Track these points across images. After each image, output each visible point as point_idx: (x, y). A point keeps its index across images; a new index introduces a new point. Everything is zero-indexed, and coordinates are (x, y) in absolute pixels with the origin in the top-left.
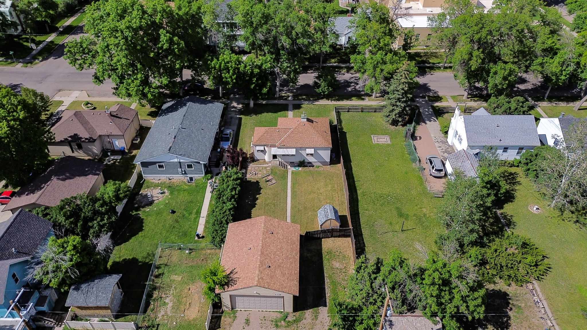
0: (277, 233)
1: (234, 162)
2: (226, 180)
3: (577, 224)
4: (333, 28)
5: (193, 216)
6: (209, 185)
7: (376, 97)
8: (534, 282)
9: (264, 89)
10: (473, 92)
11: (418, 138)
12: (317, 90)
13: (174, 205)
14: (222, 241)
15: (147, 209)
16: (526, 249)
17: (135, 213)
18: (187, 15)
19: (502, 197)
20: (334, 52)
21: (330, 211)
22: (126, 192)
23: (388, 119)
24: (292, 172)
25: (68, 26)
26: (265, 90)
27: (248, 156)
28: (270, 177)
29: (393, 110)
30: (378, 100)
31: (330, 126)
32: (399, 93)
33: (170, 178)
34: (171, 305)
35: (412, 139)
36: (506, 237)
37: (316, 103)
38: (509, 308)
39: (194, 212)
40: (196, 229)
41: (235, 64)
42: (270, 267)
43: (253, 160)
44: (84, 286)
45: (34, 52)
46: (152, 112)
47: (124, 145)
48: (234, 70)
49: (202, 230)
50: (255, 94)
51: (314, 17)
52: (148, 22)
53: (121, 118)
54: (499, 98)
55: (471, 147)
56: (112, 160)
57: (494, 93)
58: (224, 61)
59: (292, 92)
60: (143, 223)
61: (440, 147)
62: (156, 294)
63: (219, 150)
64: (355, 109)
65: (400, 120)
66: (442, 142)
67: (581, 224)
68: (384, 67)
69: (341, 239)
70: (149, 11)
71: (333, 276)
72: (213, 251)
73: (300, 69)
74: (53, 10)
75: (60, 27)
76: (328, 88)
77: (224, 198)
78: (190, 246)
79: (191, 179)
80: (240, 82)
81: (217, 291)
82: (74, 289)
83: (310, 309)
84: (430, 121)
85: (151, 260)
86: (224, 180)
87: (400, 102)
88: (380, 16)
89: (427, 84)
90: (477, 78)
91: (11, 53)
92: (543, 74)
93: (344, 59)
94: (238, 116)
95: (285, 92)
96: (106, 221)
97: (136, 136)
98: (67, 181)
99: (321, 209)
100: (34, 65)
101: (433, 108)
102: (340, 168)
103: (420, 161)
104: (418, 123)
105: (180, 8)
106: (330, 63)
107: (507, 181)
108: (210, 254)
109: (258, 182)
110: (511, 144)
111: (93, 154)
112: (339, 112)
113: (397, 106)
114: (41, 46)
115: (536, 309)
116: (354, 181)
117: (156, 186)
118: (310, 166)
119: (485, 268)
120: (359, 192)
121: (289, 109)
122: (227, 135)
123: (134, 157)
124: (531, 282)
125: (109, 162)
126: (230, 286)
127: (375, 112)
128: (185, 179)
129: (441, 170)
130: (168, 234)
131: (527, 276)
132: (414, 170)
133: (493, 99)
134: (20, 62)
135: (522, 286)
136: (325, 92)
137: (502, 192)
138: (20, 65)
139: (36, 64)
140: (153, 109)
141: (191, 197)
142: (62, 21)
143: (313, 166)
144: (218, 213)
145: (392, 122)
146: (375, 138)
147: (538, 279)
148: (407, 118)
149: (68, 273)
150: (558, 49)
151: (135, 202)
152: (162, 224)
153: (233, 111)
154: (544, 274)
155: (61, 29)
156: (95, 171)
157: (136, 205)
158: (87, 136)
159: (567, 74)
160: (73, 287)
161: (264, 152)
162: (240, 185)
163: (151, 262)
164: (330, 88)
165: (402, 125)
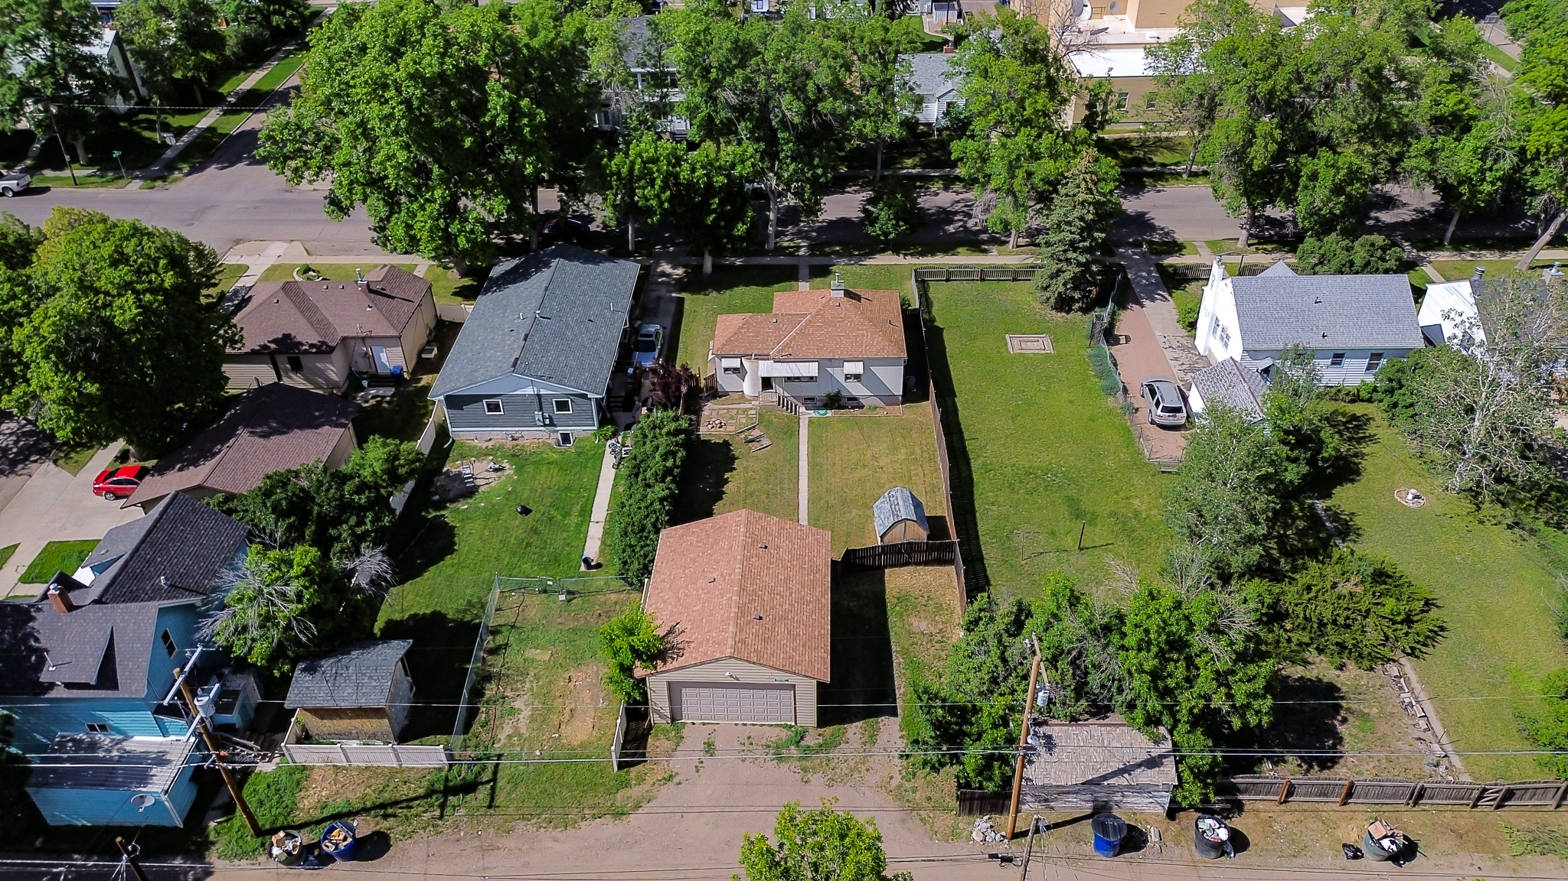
0: (778, 547)
1: (668, 398)
2: (650, 436)
3: (1516, 530)
4: (906, 79)
5: (574, 519)
6: (608, 450)
7: (1018, 246)
8: (1404, 660)
9: (740, 225)
10: (1263, 231)
11: (1123, 340)
12: (870, 229)
13: (526, 497)
14: (646, 570)
15: (463, 505)
16: (1383, 587)
17: (434, 514)
18: (552, 49)
19: (1328, 467)
20: (912, 140)
21: (904, 501)
22: (413, 462)
23: (1048, 294)
24: (811, 421)
25: (250, 92)
26: (741, 229)
27: (703, 383)
28: (756, 433)
29: (1060, 271)
30: (1022, 253)
31: (904, 311)
32: (1073, 229)
33: (516, 436)
34: (526, 712)
35: (1108, 342)
36: (1334, 559)
37: (868, 262)
38: (1339, 718)
39: (574, 510)
40: (581, 547)
41: (669, 163)
42: (761, 618)
43: (715, 393)
44: (326, 664)
45: (169, 154)
46: (464, 287)
47: (401, 362)
48: (665, 181)
49: (597, 550)
50: (716, 240)
51: (860, 51)
52: (458, 63)
53: (393, 298)
54: (1325, 240)
55: (1250, 353)
56: (373, 398)
57: (1312, 229)
58: (642, 157)
59: (806, 238)
60: (454, 536)
61: (1176, 359)
62: (490, 690)
63: (630, 371)
64: (966, 273)
65: (1077, 295)
66: (1182, 348)
67: (1523, 529)
68: (1033, 167)
69: (931, 568)
70: (462, 38)
71: (911, 649)
72: (623, 596)
73: (826, 177)
74: (213, 52)
75: (229, 94)
76: (897, 225)
77: (649, 474)
78: (570, 584)
79: (566, 438)
80: (680, 210)
81: (639, 672)
82: (304, 670)
83: (859, 720)
84: (1153, 300)
85: (477, 616)
86: (645, 436)
87: (1074, 251)
88: (1025, 45)
89: (1146, 213)
90: (1269, 193)
91: (116, 154)
92: (1434, 178)
93: (937, 158)
94: (674, 295)
95: (790, 237)
96: (369, 526)
97: (428, 343)
98: (274, 439)
99: (882, 499)
100: (171, 182)
101: (1161, 269)
102: (928, 410)
103: (1125, 390)
104: (1122, 305)
105: (533, 32)
106: (903, 168)
107: (1341, 435)
108: (616, 603)
109: (726, 444)
110: (1350, 346)
111: (327, 385)
112: (924, 282)
113: (1068, 261)
114: (185, 138)
115: (1406, 719)
116: (962, 440)
117: (482, 454)
118: (853, 408)
119: (1282, 627)
120: (974, 464)
121: (800, 276)
122: (651, 336)
123: (426, 389)
124: (1394, 661)
125: (367, 402)
126: (670, 660)
127: (1014, 280)
128: (552, 437)
129: (1178, 410)
130: (515, 560)
131: (1384, 645)
132: (1110, 412)
133: (1309, 242)
134: (137, 177)
135: (1371, 669)
136: (890, 233)
137: (1326, 455)
138: (137, 184)
139: (175, 180)
140: (467, 281)
141: (568, 478)
142: (234, 80)
143: (862, 407)
144: (635, 507)
145: (1056, 303)
146: (1016, 342)
147: (1412, 653)
148: (1094, 290)
149: (292, 629)
150: (1473, 118)
151: (433, 489)
152: (500, 538)
153: (662, 282)
154: (1429, 642)
155: (233, 100)
156: (339, 417)
157: (436, 497)
158: (315, 340)
159: (1498, 179)
160: (302, 666)
161: (739, 371)
162: (685, 445)
163: (477, 621)
164: (901, 223)
165: (1081, 309)
